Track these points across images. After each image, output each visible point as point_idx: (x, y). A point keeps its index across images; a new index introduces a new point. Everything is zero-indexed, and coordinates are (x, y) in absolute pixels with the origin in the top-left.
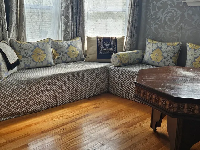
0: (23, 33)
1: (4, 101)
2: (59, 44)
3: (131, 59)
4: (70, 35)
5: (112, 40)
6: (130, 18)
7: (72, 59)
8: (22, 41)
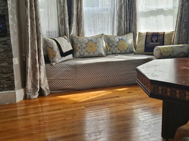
0: (82, 30)
1: (56, 79)
2: (111, 39)
3: (174, 52)
4: (123, 31)
5: (160, 35)
6: (178, 13)
7: (121, 51)
8: (81, 36)
